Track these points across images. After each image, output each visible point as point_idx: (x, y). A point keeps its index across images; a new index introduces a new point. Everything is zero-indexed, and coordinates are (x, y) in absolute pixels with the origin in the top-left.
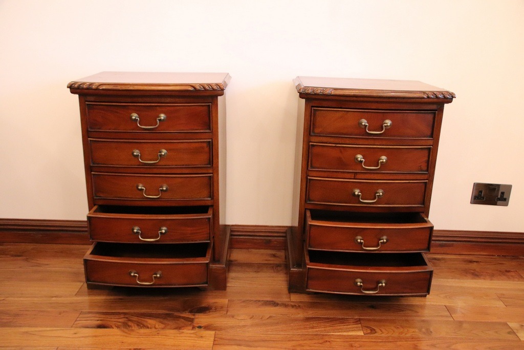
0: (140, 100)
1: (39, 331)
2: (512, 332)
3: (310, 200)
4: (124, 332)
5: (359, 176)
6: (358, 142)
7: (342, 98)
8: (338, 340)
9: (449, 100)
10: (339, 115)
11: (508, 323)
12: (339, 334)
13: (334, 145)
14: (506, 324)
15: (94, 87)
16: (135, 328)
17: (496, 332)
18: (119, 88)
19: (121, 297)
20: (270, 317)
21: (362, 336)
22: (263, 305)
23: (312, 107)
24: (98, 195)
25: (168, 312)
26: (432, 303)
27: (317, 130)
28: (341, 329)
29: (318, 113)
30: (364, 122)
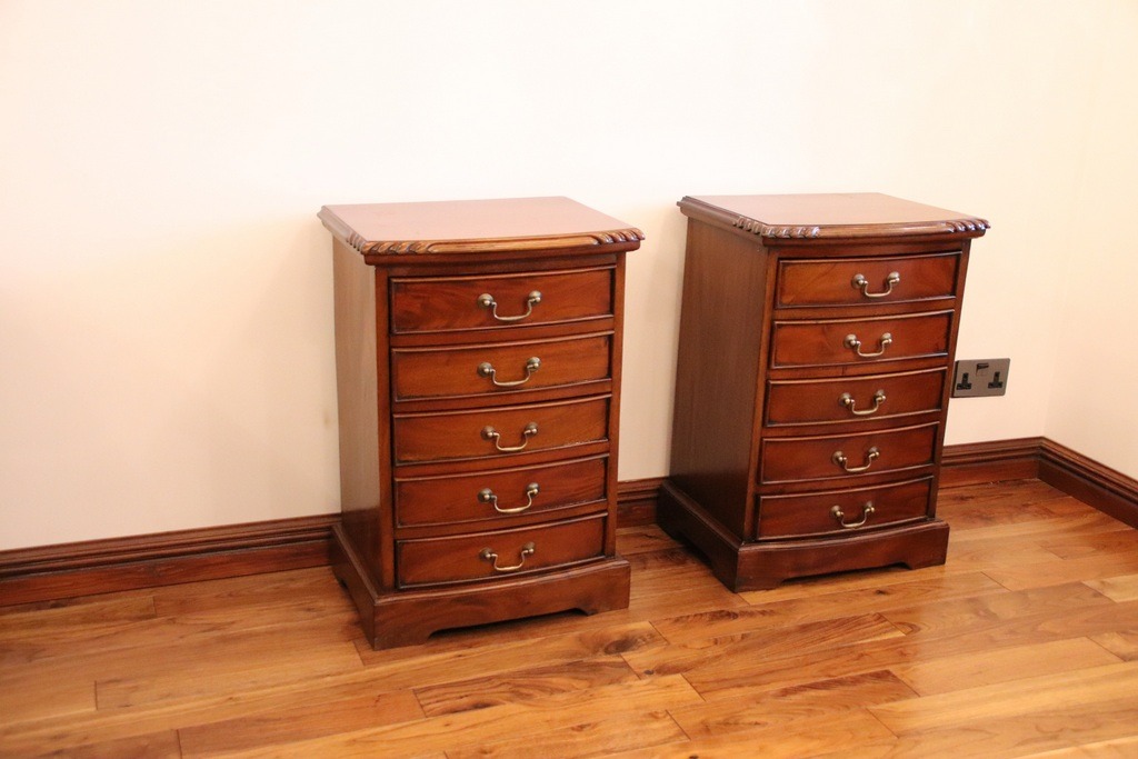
0: (496, 267)
1: (376, 734)
2: (1097, 594)
3: (770, 422)
4: (530, 705)
5: (850, 371)
6: (849, 314)
7: (832, 242)
8: (877, 650)
9: (979, 233)
10: (821, 269)
11: (1086, 583)
12: (869, 640)
13: (814, 322)
14: (1080, 584)
15: (422, 250)
16: (538, 695)
17: (1077, 598)
18: (469, 248)
19: (456, 653)
20: (744, 637)
21: (903, 638)
22: (712, 619)
23: (780, 259)
24: (403, 459)
25: (570, 661)
26: (956, 573)
27: (786, 299)
28: (864, 634)
29: (788, 268)
30: (861, 279)
